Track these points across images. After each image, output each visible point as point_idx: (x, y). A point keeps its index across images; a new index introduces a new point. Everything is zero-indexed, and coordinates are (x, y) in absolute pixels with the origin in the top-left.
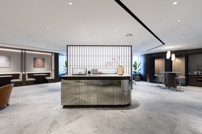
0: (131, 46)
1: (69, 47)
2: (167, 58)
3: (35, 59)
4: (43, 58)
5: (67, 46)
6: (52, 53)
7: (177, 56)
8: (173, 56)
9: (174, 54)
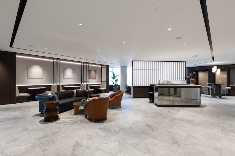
0: (185, 62)
1: (134, 62)
2: (213, 72)
3: (90, 71)
4: (95, 70)
5: (133, 61)
6: (102, 65)
7: (222, 70)
8: (219, 70)
9: (220, 69)
